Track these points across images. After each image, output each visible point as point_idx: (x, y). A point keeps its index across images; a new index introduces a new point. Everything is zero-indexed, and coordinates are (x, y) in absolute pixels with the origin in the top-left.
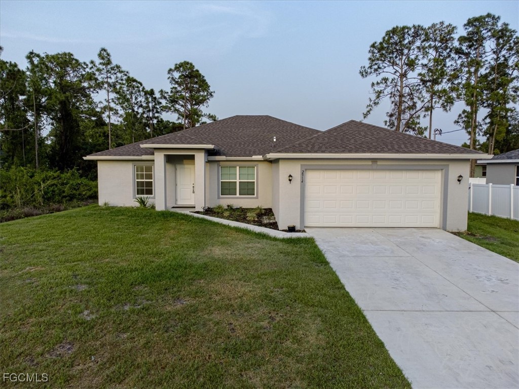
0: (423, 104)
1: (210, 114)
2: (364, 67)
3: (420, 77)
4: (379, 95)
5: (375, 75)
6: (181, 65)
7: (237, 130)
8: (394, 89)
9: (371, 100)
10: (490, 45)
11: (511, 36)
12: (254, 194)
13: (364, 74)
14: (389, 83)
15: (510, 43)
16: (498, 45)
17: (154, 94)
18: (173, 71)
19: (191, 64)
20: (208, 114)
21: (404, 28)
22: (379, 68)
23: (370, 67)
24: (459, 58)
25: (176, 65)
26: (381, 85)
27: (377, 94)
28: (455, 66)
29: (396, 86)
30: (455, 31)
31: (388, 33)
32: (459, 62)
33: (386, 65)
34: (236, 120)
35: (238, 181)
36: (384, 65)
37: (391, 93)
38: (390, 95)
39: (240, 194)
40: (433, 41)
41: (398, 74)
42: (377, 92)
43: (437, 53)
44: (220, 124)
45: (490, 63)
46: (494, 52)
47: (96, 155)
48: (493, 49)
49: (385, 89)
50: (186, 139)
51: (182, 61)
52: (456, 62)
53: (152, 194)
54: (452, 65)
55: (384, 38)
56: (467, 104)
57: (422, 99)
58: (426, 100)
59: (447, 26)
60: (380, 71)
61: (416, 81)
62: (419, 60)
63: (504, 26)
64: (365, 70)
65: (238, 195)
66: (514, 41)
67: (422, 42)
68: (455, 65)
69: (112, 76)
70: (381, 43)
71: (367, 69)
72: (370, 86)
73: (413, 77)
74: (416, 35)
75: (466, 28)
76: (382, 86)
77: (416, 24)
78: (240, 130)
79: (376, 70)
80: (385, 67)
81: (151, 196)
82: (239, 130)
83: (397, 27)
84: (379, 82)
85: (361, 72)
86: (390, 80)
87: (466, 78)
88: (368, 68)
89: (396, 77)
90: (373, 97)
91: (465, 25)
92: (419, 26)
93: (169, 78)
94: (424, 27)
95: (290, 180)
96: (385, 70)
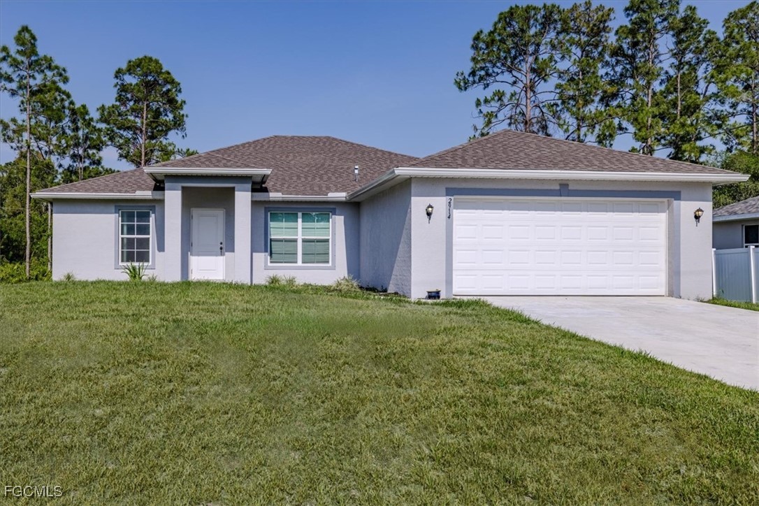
0: (567, 135)
1: (188, 150)
2: (462, 74)
3: (558, 91)
4: (489, 119)
5: (481, 86)
6: (139, 63)
7: (284, 157)
8: (514, 110)
9: (476, 129)
10: (665, 43)
11: (701, 29)
12: (328, 262)
13: (463, 85)
14: (506, 100)
15: (699, 42)
16: (679, 42)
17: (87, 113)
18: (124, 74)
19: (157, 62)
20: (185, 150)
21: (528, 9)
22: (488, 75)
23: (473, 73)
24: (617, 63)
25: (130, 62)
26: (493, 103)
27: (487, 119)
28: (613, 76)
29: (518, 105)
30: (612, 16)
31: (502, 17)
32: (619, 69)
33: (499, 71)
34: (276, 142)
35: (300, 237)
36: (496, 70)
37: (511, 118)
38: (509, 121)
39: (303, 262)
40: (575, 33)
41: (521, 85)
42: (487, 116)
43: (583, 52)
44: (251, 149)
45: (667, 73)
46: (674, 55)
47: (52, 191)
48: (672, 50)
49: (499, 110)
50: (219, 161)
51: (141, 56)
52: (613, 69)
53: (148, 261)
54: (607, 74)
55: (495, 24)
56: (638, 140)
57: (565, 127)
58: (571, 129)
59: (598, 9)
60: (491, 80)
61: (552, 96)
62: (556, 62)
63: (689, 12)
64: (464, 79)
65: (300, 263)
66: (704, 38)
67: (558, 33)
68: (612, 73)
69: (36, 75)
70: (491, 33)
71: (467, 77)
72: (474, 105)
73: (547, 91)
74: (548, 21)
75: (628, 15)
76: (495, 106)
77: (549, 4)
78: (290, 158)
79: (481, 78)
80: (498, 74)
81: (146, 264)
82: (287, 157)
83: (517, 7)
84: (489, 98)
85: (456, 82)
86: (508, 96)
87: (631, 96)
88: (469, 76)
89: (518, 90)
90: (480, 123)
91: (627, 9)
92: (553, 6)
93: (116, 86)
94: (561, 8)
95: (429, 214)
96: (498, 78)
